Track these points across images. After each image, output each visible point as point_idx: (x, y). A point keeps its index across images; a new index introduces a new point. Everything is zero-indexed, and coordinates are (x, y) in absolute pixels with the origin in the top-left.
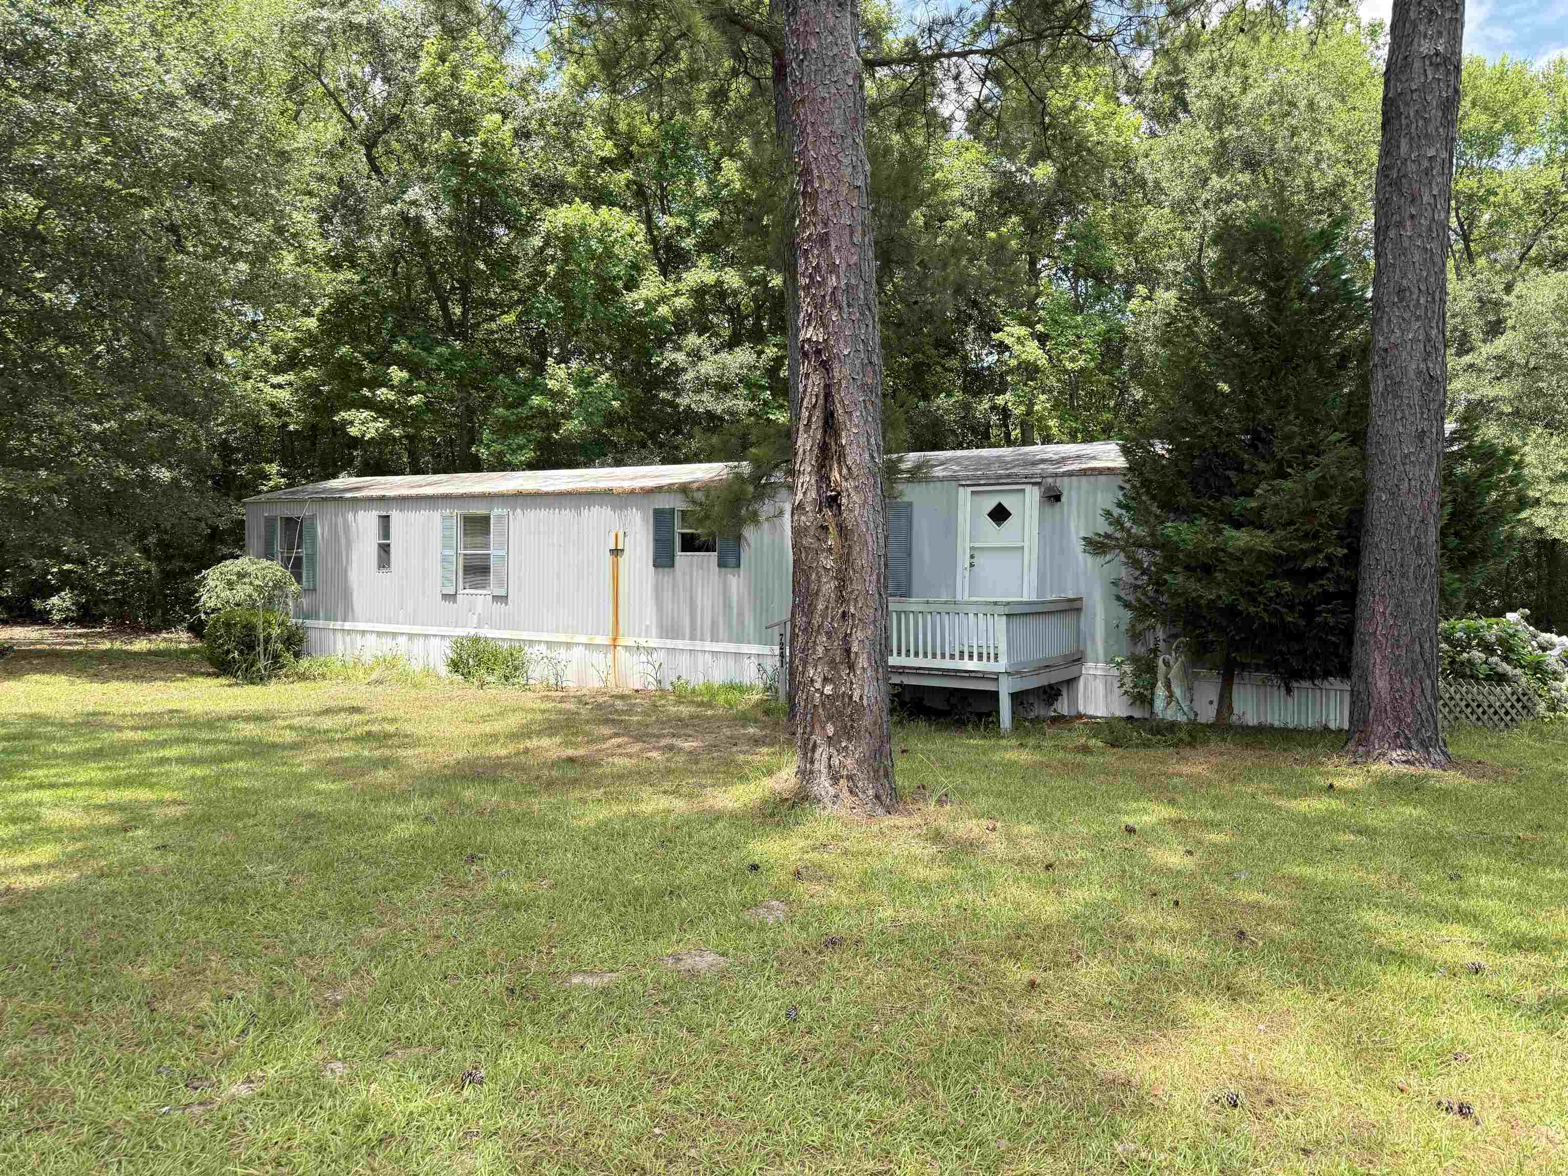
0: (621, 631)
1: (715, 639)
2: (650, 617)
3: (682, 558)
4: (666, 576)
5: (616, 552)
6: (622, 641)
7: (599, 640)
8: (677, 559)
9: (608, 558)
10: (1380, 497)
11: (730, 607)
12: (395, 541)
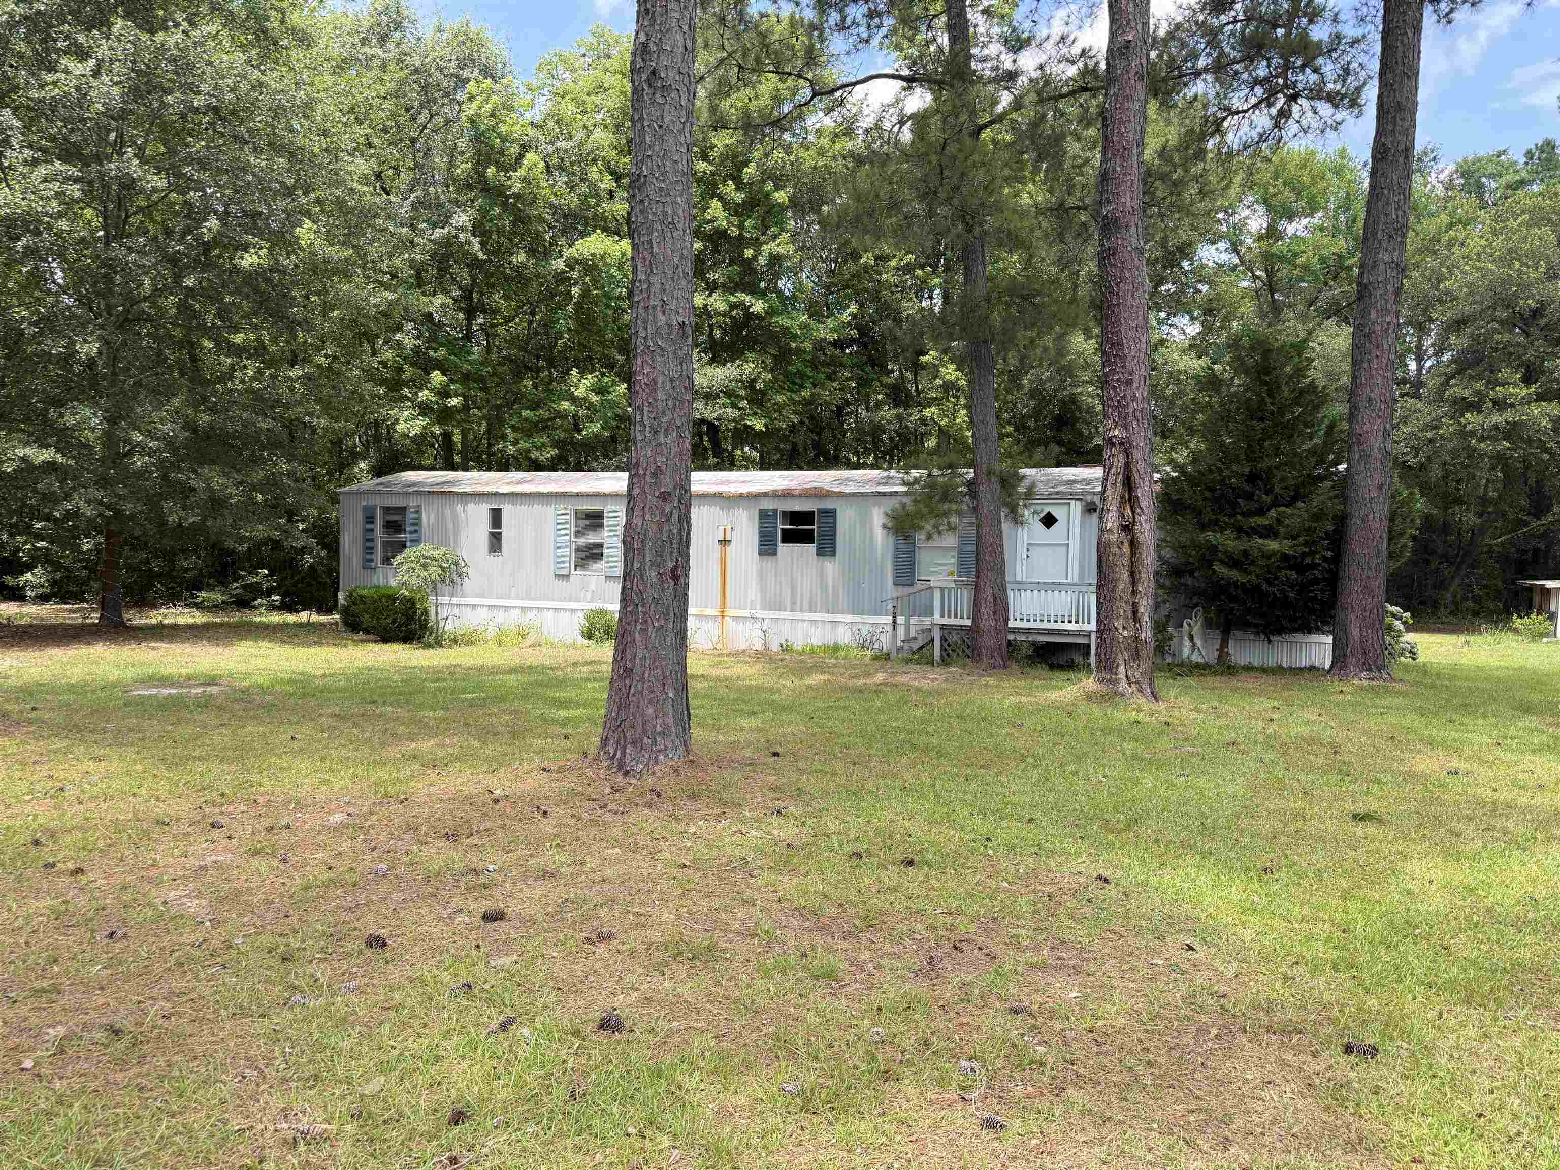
0: (728, 604)
1: (812, 610)
2: (753, 593)
3: (784, 549)
4: (769, 561)
5: (724, 542)
6: (730, 612)
7: (709, 612)
8: (779, 549)
9: (718, 547)
10: (1356, 521)
11: (827, 587)
12: (506, 531)
